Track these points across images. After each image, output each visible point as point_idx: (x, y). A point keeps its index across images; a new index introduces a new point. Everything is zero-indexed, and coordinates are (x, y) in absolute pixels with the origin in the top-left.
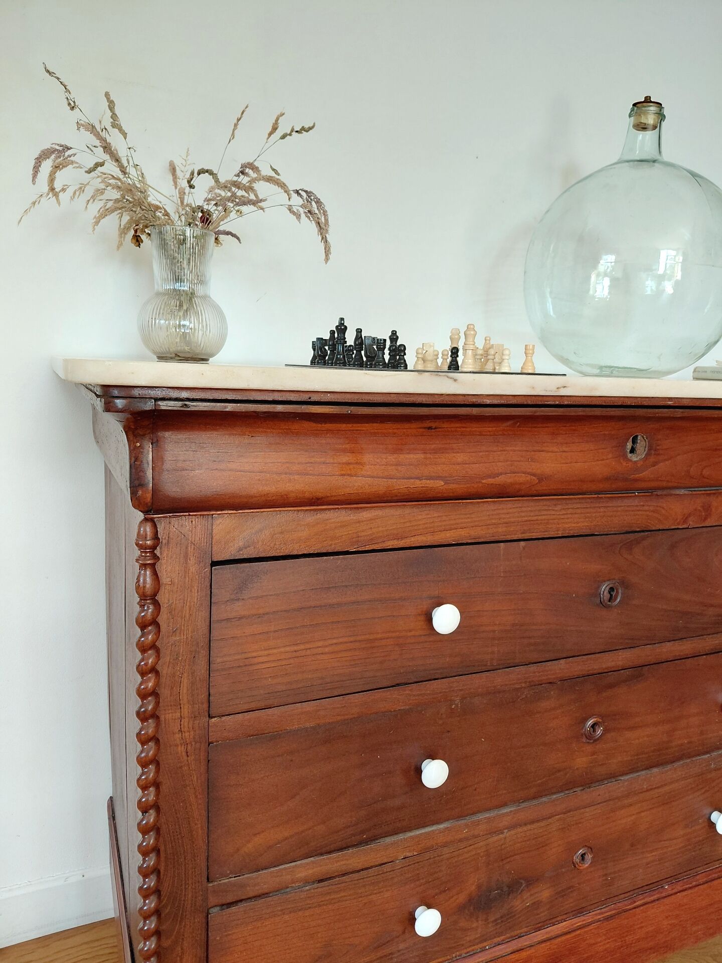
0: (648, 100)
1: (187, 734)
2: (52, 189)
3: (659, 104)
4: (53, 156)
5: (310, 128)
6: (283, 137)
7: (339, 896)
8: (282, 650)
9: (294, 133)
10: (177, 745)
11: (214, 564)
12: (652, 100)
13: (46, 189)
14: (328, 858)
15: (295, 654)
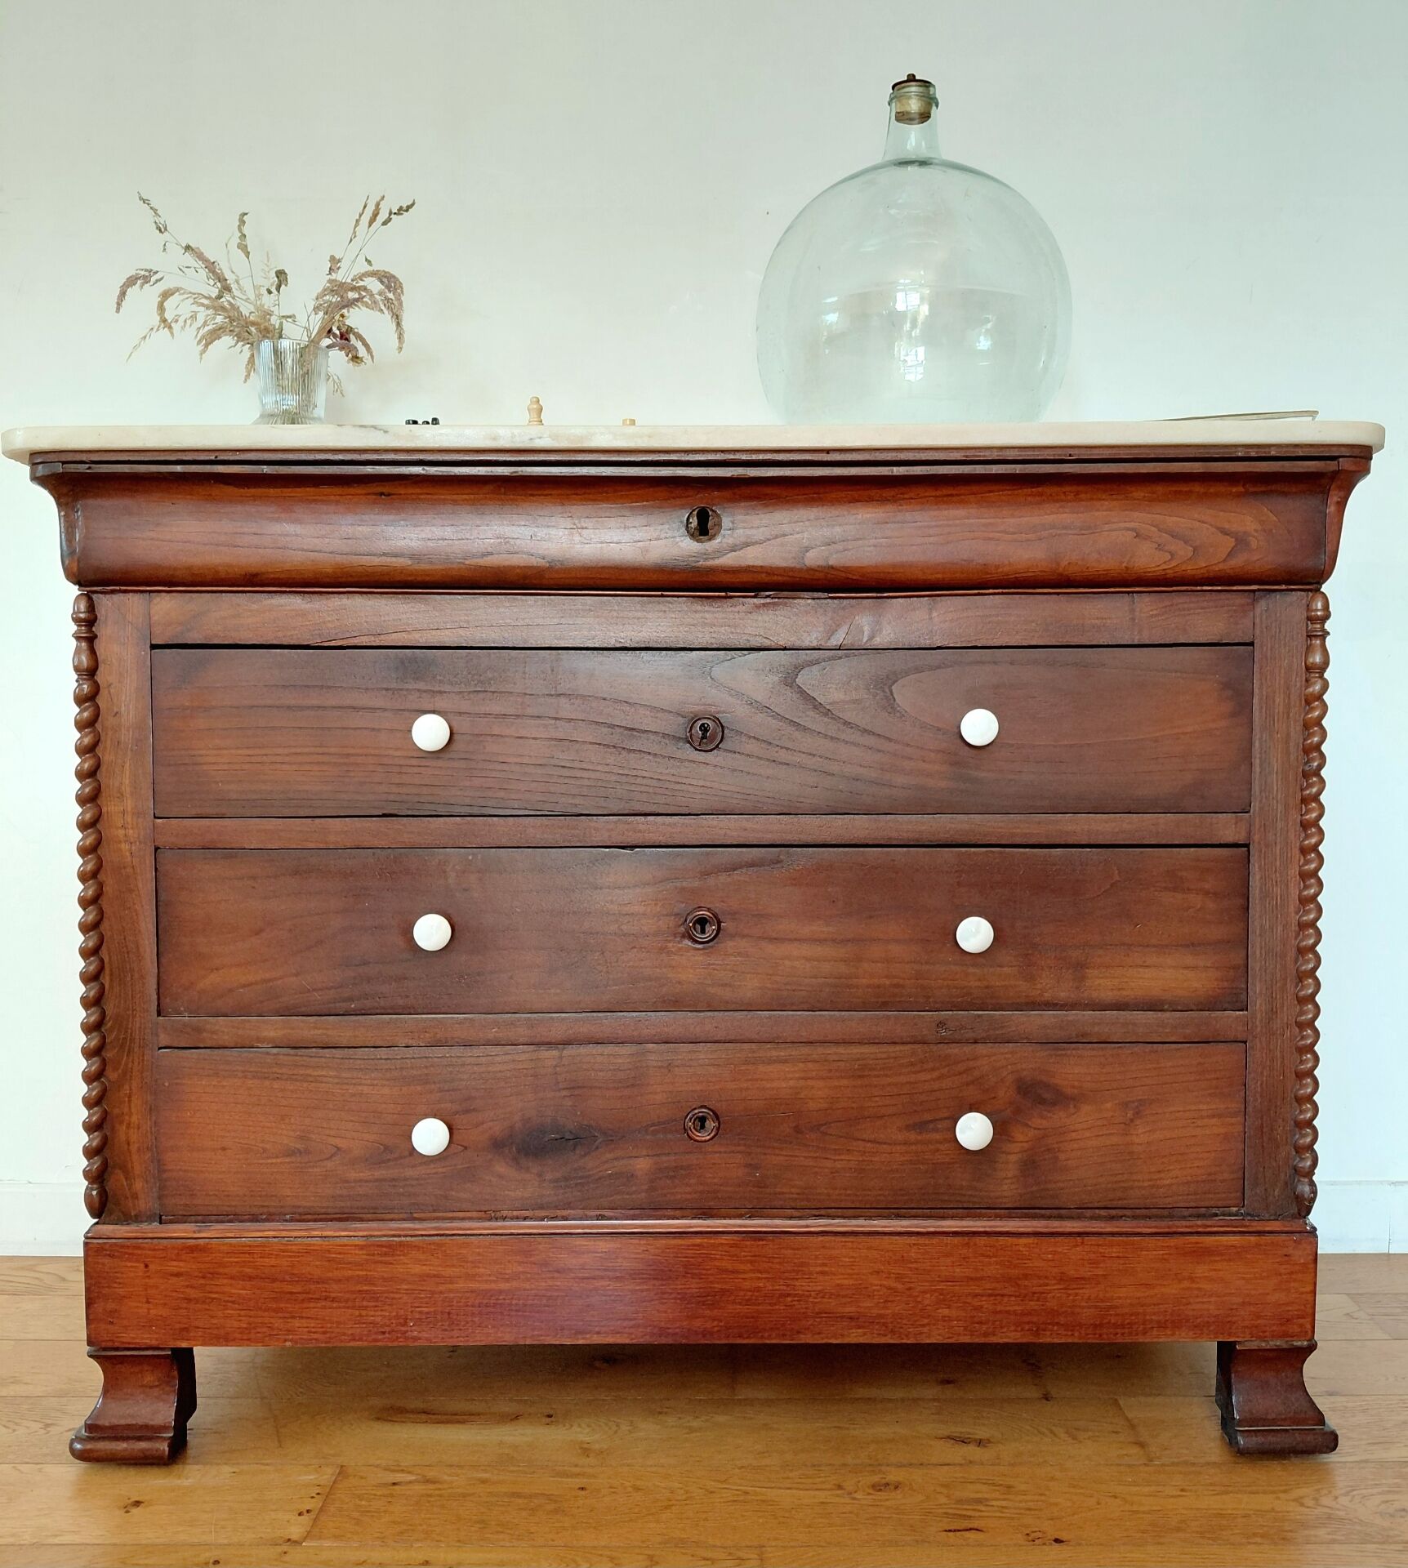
0: (911, 78)
1: (131, 831)
2: (164, 321)
3: (926, 84)
4: (139, 282)
5: (408, 208)
6: (385, 223)
7: (316, 1073)
8: (233, 751)
9: (392, 216)
10: (120, 842)
11: (153, 647)
12: (917, 78)
13: (156, 319)
14: (302, 1021)
15: (248, 759)
